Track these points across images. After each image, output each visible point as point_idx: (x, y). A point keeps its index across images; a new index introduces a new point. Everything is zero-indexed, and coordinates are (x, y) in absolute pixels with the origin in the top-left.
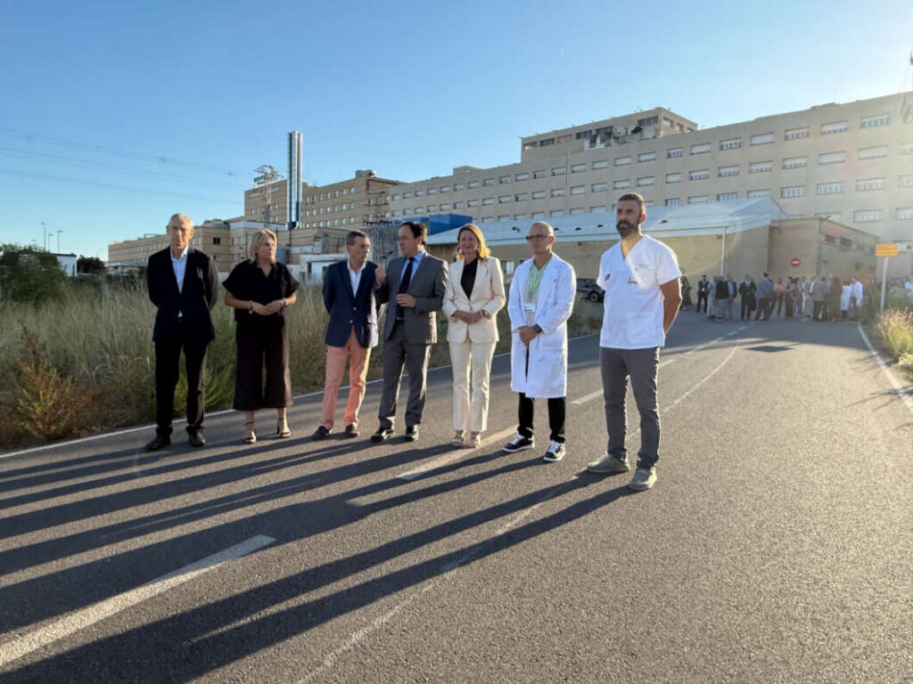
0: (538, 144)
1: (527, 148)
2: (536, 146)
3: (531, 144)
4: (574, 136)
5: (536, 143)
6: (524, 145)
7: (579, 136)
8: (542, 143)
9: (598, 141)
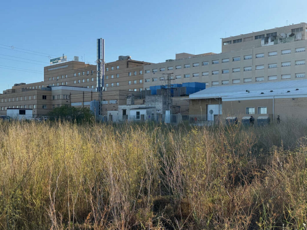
0: (232, 42)
1: (225, 44)
2: (231, 43)
3: (228, 42)
4: (254, 38)
5: (231, 41)
6: (223, 42)
7: (256, 37)
8: (234, 41)
9: (269, 40)
